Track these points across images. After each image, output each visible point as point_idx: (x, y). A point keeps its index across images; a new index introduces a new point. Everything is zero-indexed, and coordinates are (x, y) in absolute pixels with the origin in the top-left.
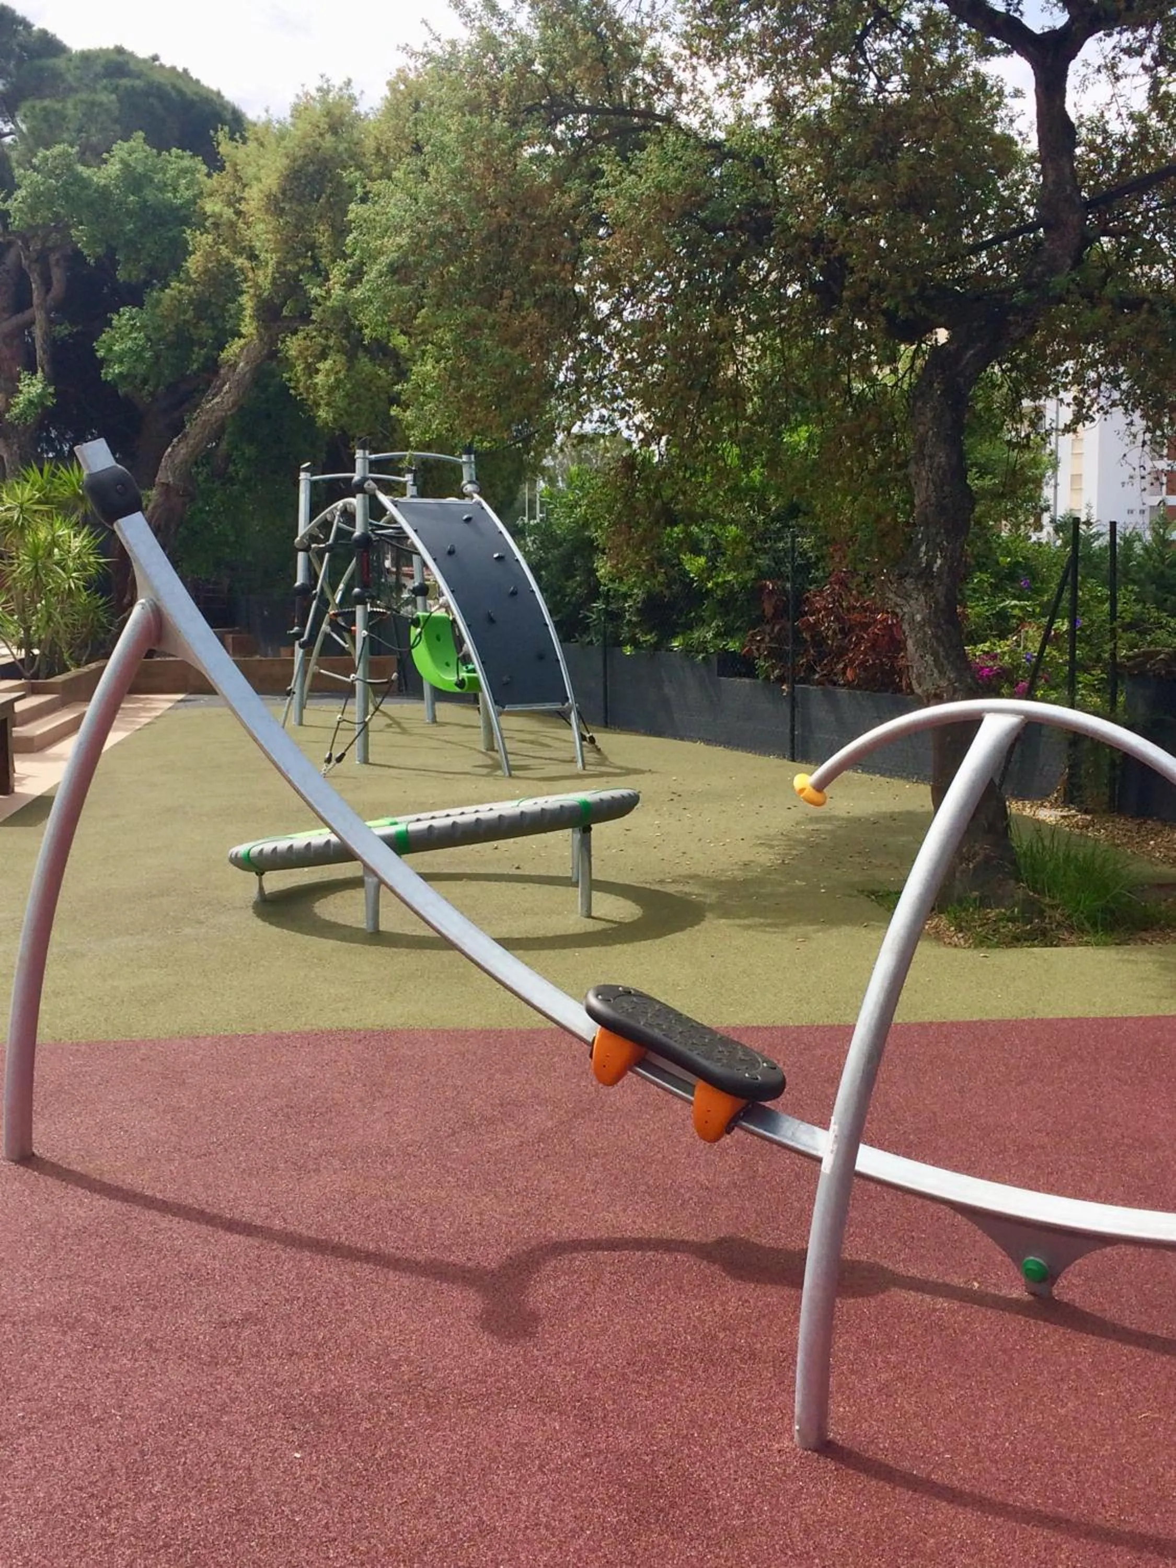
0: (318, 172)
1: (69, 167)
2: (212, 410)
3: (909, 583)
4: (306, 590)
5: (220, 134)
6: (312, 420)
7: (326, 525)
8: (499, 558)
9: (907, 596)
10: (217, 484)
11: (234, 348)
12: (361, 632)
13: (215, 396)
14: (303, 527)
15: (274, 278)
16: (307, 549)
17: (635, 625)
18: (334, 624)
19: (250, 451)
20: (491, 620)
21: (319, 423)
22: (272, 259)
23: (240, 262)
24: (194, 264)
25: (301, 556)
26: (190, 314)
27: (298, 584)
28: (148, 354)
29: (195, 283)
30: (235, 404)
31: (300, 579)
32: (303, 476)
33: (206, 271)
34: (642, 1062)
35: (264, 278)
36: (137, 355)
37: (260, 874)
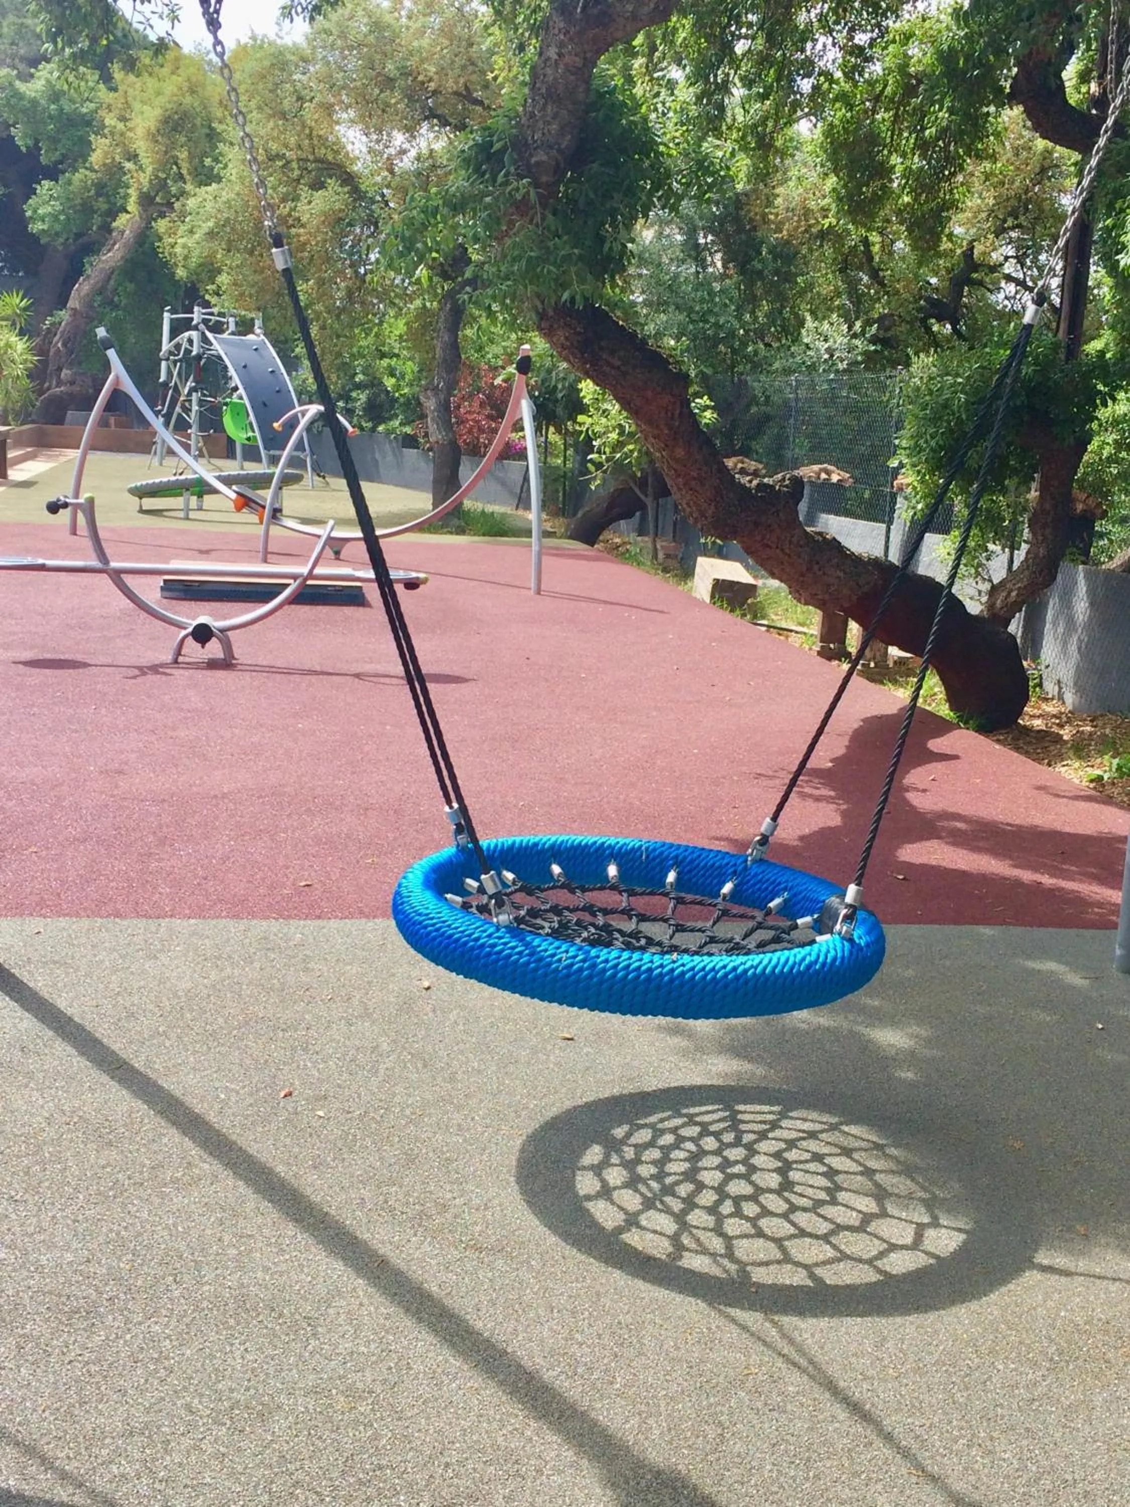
0: (181, 118)
1: (11, 84)
2: (106, 261)
3: (429, 392)
4: (166, 384)
5: (115, 66)
6: (173, 274)
7: (178, 346)
8: (272, 372)
9: (428, 398)
10: (108, 310)
11: (122, 221)
12: (195, 408)
13: (109, 251)
14: (166, 346)
15: (151, 180)
16: (167, 359)
17: (361, 417)
18: (183, 407)
19: (131, 287)
20: (265, 405)
21: (177, 278)
22: (149, 170)
23: (129, 165)
24: (96, 158)
25: (164, 364)
26: (93, 192)
27: (161, 380)
28: (62, 217)
29: (96, 172)
30: (122, 258)
31: (163, 378)
32: (166, 315)
33: (104, 165)
34: (247, 505)
35: (145, 179)
36: (55, 218)
37: (141, 498)
